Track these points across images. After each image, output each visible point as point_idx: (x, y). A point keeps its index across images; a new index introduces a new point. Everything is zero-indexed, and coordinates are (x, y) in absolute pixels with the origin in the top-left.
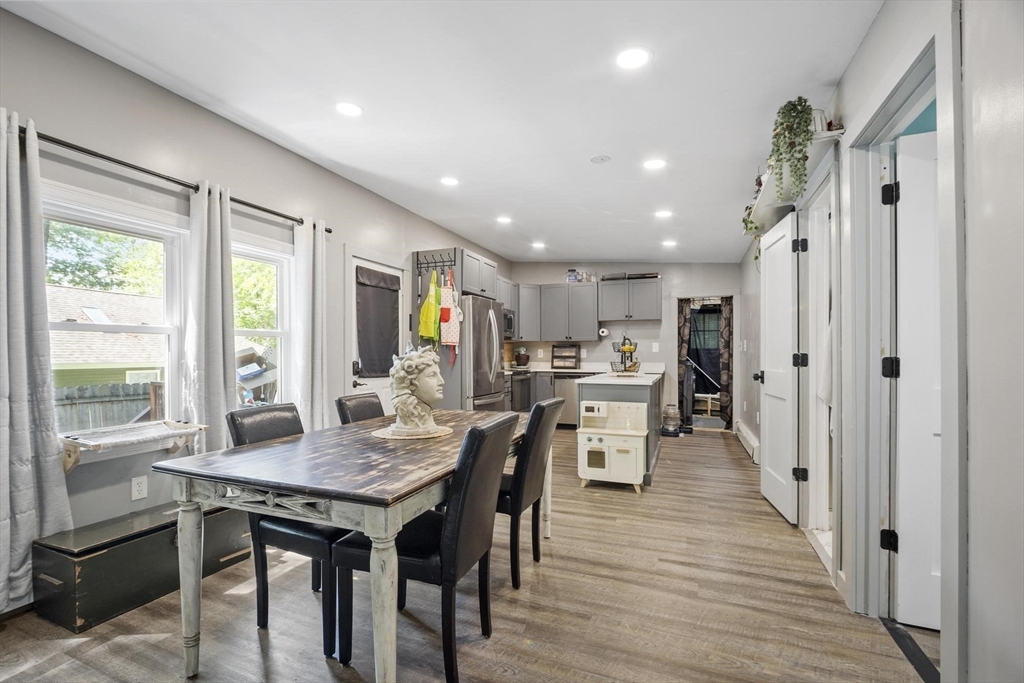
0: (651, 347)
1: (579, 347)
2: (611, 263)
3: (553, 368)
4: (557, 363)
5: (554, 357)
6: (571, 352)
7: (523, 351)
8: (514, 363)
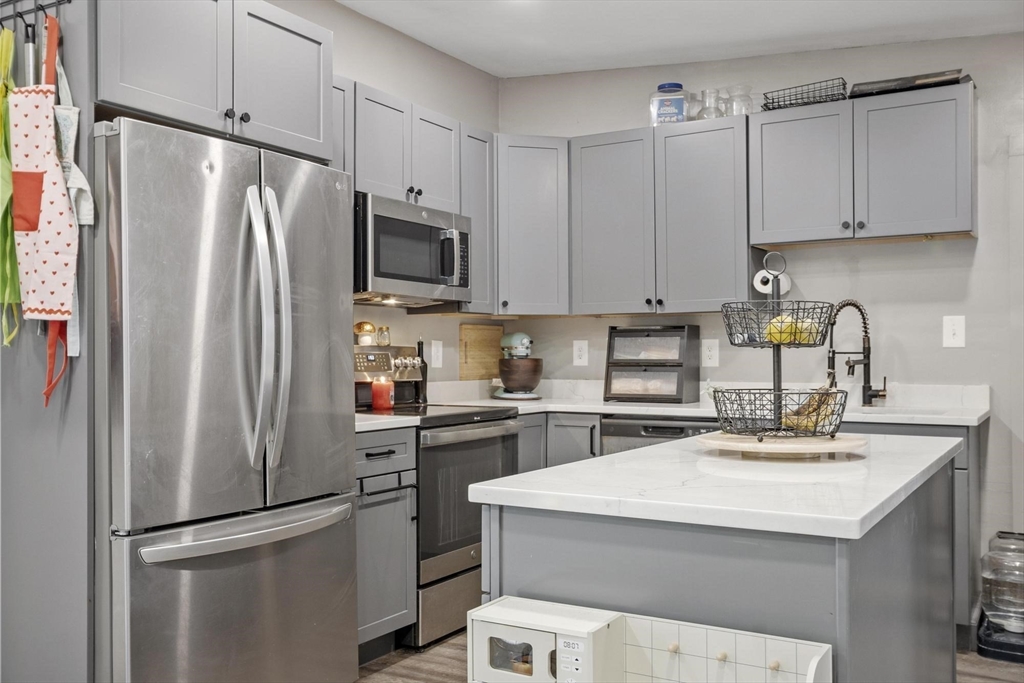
0: (938, 329)
1: (694, 333)
2: (799, 53)
3: (607, 399)
4: (623, 384)
5: (614, 366)
6: (668, 349)
7: (520, 345)
8: (498, 382)
